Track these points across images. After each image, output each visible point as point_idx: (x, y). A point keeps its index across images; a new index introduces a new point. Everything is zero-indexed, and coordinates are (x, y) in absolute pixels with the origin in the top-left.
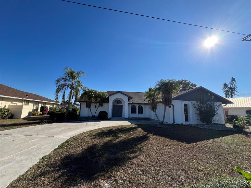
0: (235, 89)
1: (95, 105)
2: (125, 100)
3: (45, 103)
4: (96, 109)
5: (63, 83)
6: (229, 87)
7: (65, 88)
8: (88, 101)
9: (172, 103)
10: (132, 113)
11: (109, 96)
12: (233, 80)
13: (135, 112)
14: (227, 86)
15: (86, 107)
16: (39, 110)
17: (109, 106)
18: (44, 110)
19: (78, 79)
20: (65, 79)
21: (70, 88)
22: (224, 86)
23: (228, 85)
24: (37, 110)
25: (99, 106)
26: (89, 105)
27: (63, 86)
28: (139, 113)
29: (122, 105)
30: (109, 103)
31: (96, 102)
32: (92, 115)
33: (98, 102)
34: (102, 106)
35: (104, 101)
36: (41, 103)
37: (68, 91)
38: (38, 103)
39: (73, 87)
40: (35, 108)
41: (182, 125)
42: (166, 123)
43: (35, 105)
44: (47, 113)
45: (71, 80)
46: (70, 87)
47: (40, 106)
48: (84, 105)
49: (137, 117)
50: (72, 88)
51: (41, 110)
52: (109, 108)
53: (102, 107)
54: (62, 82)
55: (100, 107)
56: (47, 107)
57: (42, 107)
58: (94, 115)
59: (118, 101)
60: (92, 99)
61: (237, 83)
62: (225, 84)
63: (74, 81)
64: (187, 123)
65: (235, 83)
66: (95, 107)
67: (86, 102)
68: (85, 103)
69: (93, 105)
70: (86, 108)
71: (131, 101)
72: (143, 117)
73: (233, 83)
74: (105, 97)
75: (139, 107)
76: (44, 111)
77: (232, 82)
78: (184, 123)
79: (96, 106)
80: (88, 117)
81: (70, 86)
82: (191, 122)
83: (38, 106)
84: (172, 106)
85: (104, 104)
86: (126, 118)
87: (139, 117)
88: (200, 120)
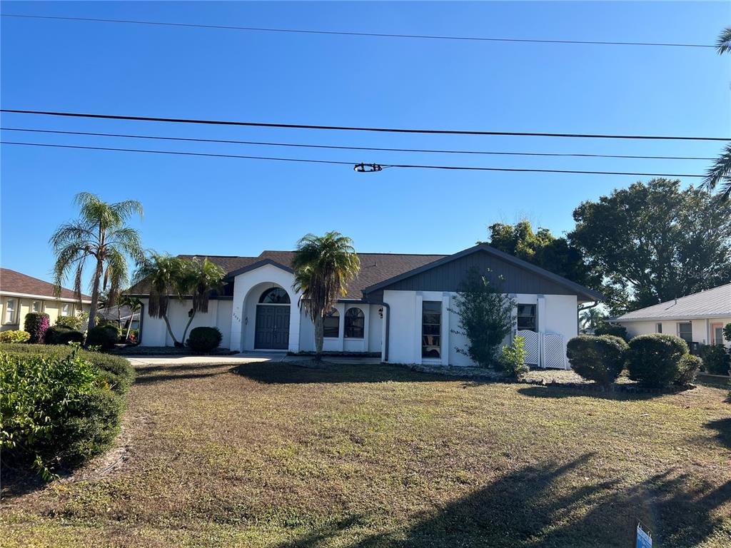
3: (39, 303)
5: (73, 241)
7: (79, 255)
8: (156, 293)
9: (384, 301)
11: (232, 276)
16: (22, 327)
17: (235, 310)
18: (38, 326)
20: (78, 231)
21: (96, 256)
24: (15, 325)
25: (196, 309)
26: (159, 308)
27: (74, 250)
30: (233, 300)
31: (183, 297)
32: (174, 339)
33: (190, 298)
34: (205, 309)
36: (28, 301)
38: (15, 302)
39: (104, 253)
40: (8, 320)
43: (10, 309)
45: (96, 231)
46: (94, 253)
47: (25, 311)
49: (341, 349)
50: (102, 255)
51: (28, 328)
52: (232, 317)
54: (71, 240)
56: (47, 316)
57: (30, 318)
58: (180, 341)
64: (435, 362)
66: (190, 313)
67: (150, 298)
72: (363, 350)
75: (351, 313)
76: (37, 330)
78: (419, 360)
79: (192, 310)
80: (167, 347)
81: (94, 251)
82: (444, 361)
83: (18, 311)
84: (385, 308)
85: (212, 305)
86: (291, 353)
87: (347, 350)
88: (466, 354)
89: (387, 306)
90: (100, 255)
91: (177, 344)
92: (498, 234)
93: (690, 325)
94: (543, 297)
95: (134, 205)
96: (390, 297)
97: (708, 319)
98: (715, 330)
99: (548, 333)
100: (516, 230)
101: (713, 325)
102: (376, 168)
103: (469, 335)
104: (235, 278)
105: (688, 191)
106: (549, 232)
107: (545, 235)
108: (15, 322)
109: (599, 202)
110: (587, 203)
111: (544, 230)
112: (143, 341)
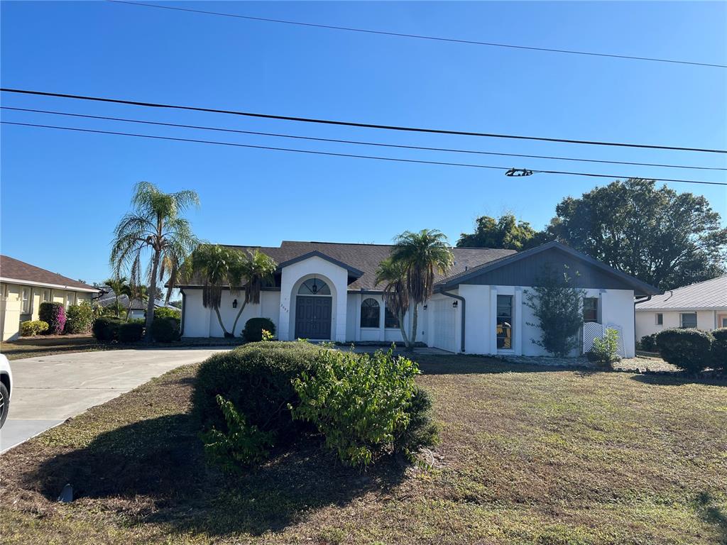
1: (234, 297)
2: (337, 279)
3: (48, 292)
4: (237, 311)
7: (137, 246)
8: (210, 283)
11: (279, 269)
13: (375, 324)
15: (205, 305)
16: (36, 317)
17: (282, 301)
18: (54, 316)
19: (176, 217)
20: (139, 221)
21: (154, 246)
24: (28, 315)
25: (247, 301)
26: (212, 300)
27: (133, 239)
29: (331, 298)
30: (280, 290)
31: (236, 289)
32: (224, 330)
33: (242, 289)
34: (256, 300)
35: (261, 286)
36: (38, 290)
37: (147, 254)
39: (163, 243)
42: (445, 353)
44: (62, 327)
45: (155, 221)
46: (152, 244)
47: (37, 301)
48: (197, 299)
49: (382, 339)
50: (160, 246)
51: (43, 316)
52: (280, 308)
53: (259, 306)
55: (250, 306)
57: (43, 308)
58: (230, 331)
59: (315, 284)
60: (224, 278)
63: (163, 221)
66: (235, 304)
67: (205, 288)
68: (201, 291)
69: (226, 299)
70: (203, 307)
71: (360, 284)
74: (268, 272)
76: (54, 320)
79: (235, 301)
80: (211, 338)
82: (517, 350)
83: (31, 301)
84: (460, 302)
85: (264, 296)
86: (339, 342)
87: (387, 340)
88: (540, 345)
89: (463, 300)
90: (158, 245)
91: (227, 335)
92: (485, 227)
93: (694, 316)
94: (605, 292)
95: (192, 195)
96: (465, 291)
97: (715, 311)
98: (722, 321)
99: (610, 325)
100: (500, 223)
101: (720, 316)
102: (526, 173)
103: (543, 327)
104: (283, 269)
105: (662, 190)
106: (529, 226)
107: (525, 228)
108: (28, 312)
109: (581, 198)
110: (569, 199)
111: (525, 223)
112: (185, 332)
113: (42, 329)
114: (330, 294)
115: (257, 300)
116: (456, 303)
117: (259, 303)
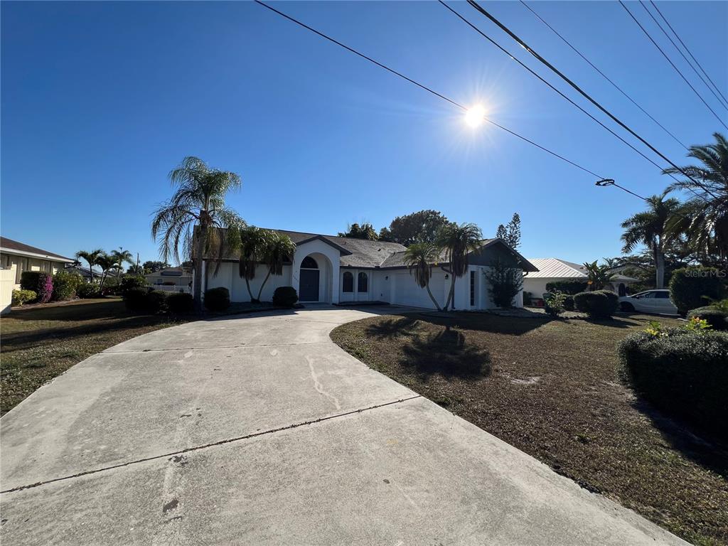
0: (517, 238)
6: (508, 233)
10: (344, 290)
12: (516, 218)
13: (350, 290)
14: (505, 231)
17: (294, 271)
18: (41, 285)
22: (499, 231)
23: (507, 229)
25: (270, 273)
28: (360, 290)
29: (319, 271)
30: (291, 264)
32: (252, 297)
41: (465, 312)
44: (50, 296)
49: (356, 300)
52: (293, 277)
61: (522, 226)
62: (501, 227)
64: (474, 308)
65: (517, 225)
67: (241, 262)
72: (367, 300)
73: (515, 226)
75: (360, 275)
76: (40, 288)
77: (514, 223)
78: (469, 308)
82: (479, 306)
90: (207, 220)
91: (253, 300)
103: (494, 291)
113: (29, 298)
114: (317, 268)
115: (279, 272)
116: (447, 276)
117: (281, 274)
